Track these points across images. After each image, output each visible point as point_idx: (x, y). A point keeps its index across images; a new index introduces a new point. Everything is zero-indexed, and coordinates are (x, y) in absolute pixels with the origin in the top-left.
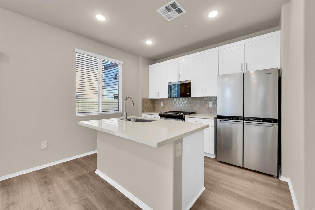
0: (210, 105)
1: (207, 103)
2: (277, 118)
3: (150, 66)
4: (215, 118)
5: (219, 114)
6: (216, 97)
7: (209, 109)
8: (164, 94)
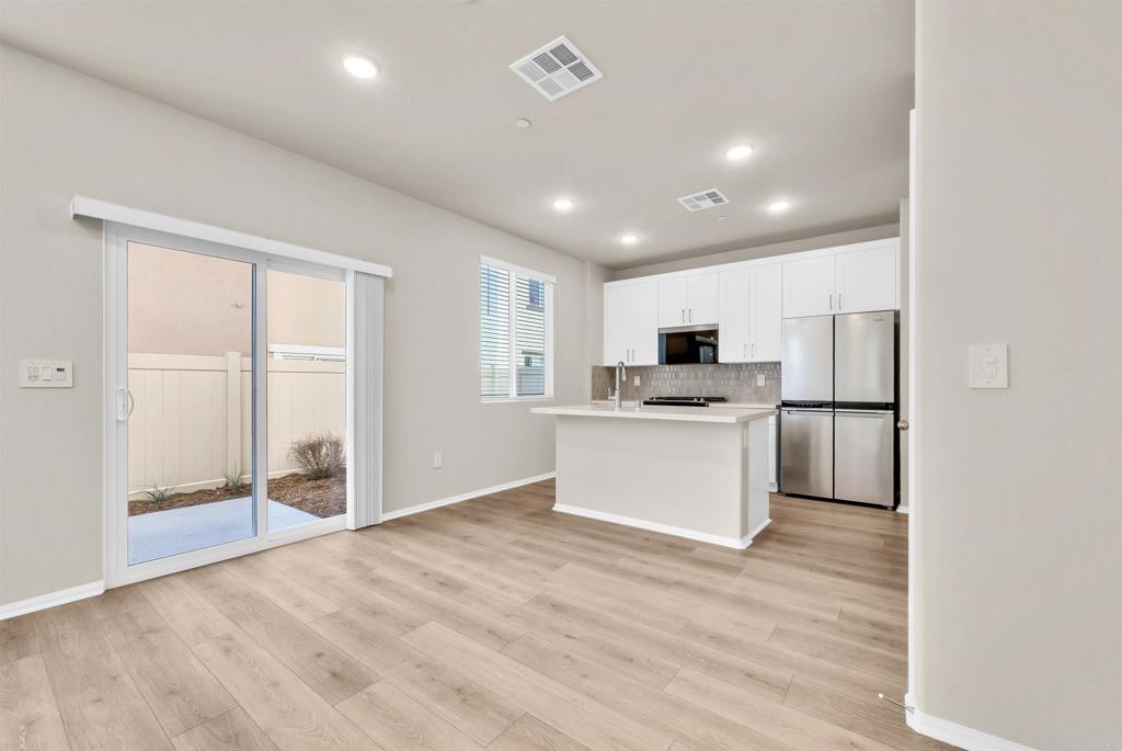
0: (761, 381)
1: (752, 377)
2: (892, 401)
4: (778, 407)
5: (787, 396)
6: (780, 363)
7: (757, 390)
8: (649, 355)
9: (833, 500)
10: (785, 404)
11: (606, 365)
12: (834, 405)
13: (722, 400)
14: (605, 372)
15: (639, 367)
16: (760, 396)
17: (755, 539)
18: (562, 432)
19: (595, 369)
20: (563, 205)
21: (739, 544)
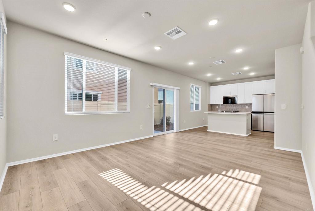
0: (247, 107)
1: (245, 107)
3: (210, 87)
4: (251, 113)
5: (253, 110)
6: (252, 104)
7: (246, 109)
8: (221, 102)
9: (264, 131)
10: (253, 112)
11: (210, 104)
12: (264, 112)
13: (238, 111)
14: (210, 106)
15: (218, 104)
16: (246, 111)
17: (249, 135)
18: (209, 117)
19: (208, 104)
20: (209, 75)
21: (246, 135)
